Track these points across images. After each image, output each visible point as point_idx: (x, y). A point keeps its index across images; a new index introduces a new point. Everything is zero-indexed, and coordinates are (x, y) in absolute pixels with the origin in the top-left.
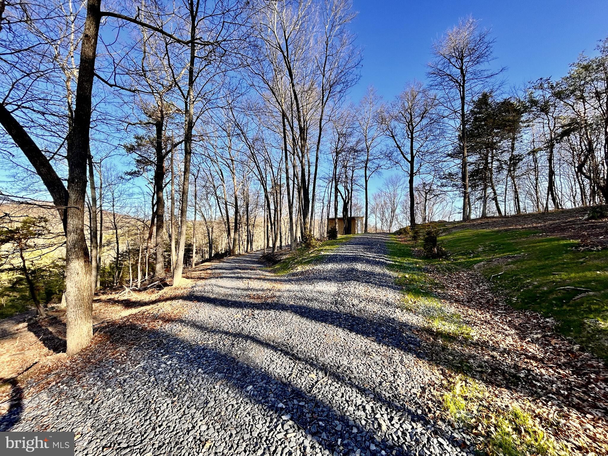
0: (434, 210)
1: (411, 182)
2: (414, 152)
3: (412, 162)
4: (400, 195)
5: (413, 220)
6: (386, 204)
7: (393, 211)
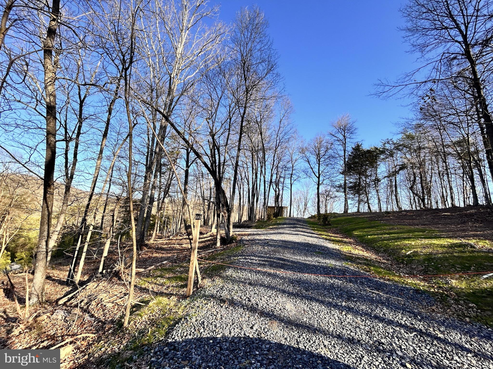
0: (334, 206)
1: (318, 188)
2: (320, 172)
3: (319, 178)
4: (311, 193)
5: (319, 211)
6: (300, 199)
7: (306, 205)
